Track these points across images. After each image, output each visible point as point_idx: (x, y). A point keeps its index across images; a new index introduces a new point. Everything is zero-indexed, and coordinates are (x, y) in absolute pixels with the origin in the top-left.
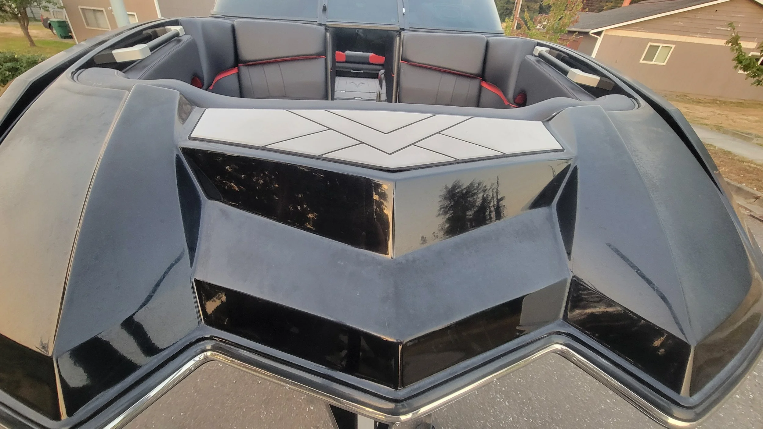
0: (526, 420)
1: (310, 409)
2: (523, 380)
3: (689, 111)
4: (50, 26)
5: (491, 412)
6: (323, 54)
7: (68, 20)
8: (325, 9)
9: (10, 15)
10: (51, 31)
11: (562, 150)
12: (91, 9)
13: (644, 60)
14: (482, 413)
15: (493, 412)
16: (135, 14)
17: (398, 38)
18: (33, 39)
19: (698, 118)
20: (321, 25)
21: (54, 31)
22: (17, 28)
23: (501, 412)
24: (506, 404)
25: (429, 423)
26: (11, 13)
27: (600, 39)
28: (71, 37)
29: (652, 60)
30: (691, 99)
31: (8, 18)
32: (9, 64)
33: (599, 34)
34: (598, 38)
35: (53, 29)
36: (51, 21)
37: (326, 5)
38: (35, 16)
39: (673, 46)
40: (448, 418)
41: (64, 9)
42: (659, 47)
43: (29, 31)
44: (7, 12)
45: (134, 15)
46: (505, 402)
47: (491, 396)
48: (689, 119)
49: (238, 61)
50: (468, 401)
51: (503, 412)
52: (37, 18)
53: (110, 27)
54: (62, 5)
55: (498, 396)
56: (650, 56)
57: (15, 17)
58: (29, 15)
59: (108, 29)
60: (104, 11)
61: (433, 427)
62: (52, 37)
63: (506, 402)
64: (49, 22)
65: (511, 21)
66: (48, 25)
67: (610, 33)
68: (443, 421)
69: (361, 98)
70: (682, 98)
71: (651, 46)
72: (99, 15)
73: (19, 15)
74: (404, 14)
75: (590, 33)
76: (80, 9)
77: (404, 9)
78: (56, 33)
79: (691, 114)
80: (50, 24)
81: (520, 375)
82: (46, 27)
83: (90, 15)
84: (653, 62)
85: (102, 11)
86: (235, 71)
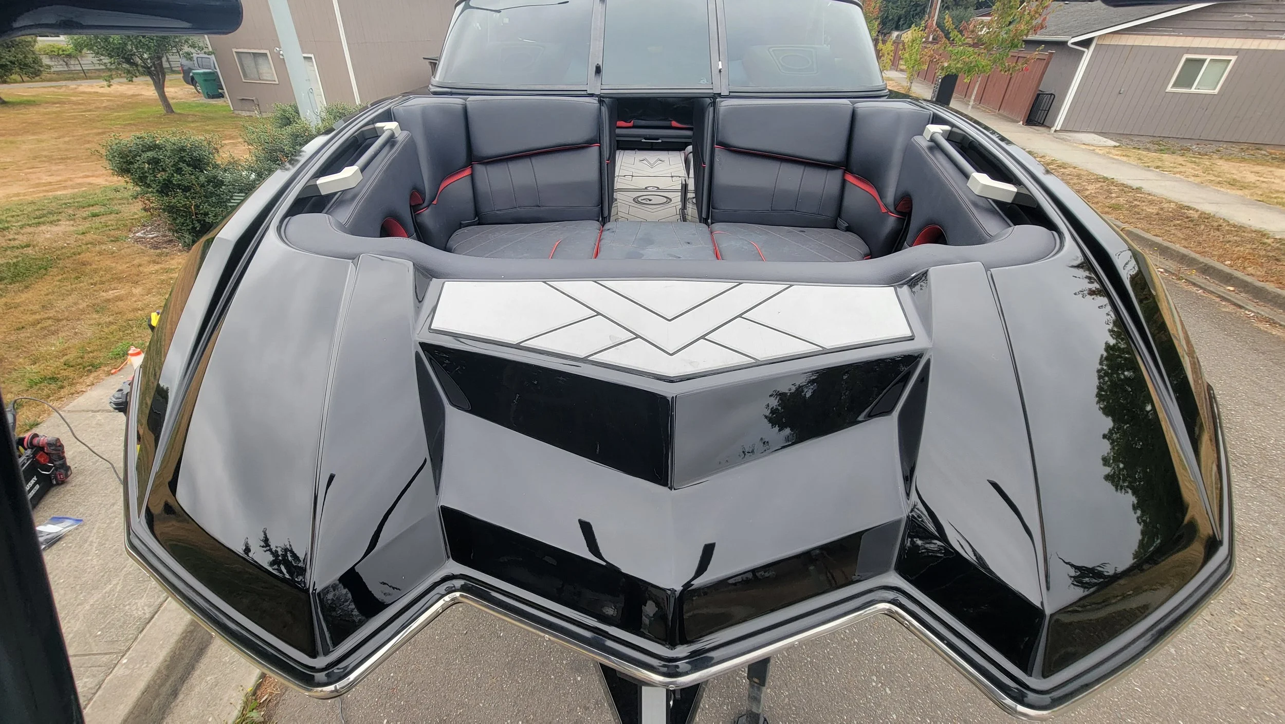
0: (919, 719)
1: (575, 679)
2: (918, 655)
3: (1262, 179)
4: (192, 81)
5: (861, 704)
6: (595, 140)
7: (218, 70)
8: (598, 70)
9: (140, 68)
10: (193, 87)
11: (911, 339)
12: (249, 53)
13: (1174, 85)
14: (846, 703)
15: (864, 704)
16: (312, 56)
17: (711, 109)
18: (171, 101)
19: (1277, 191)
20: (592, 95)
21: (198, 88)
22: (148, 85)
23: (878, 705)
24: (886, 692)
25: (757, 712)
26: (142, 66)
27: (1088, 54)
28: (221, 96)
29: (1190, 85)
30: (1271, 154)
31: (138, 74)
32: (150, 154)
33: (1087, 43)
34: (1084, 52)
35: (197, 84)
36: (194, 74)
37: (600, 64)
38: (173, 66)
39: (1233, 58)
40: (791, 708)
41: (213, 56)
42: (1204, 61)
43: (166, 89)
44: (137, 65)
45: (311, 58)
46: (885, 690)
47: (863, 677)
48: (1261, 195)
49: (473, 158)
50: (824, 683)
51: (880, 705)
52: (174, 69)
53: (276, 79)
54: (210, 49)
55: (874, 678)
56: (1186, 79)
57: (148, 72)
58: (166, 65)
59: (275, 81)
60: (269, 54)
61: (765, 720)
62: (195, 97)
63: (887, 690)
64: (191, 74)
65: (921, 29)
66: (190, 79)
67: (1107, 42)
68: (781, 712)
69: (658, 188)
70: (1252, 152)
71: (1188, 60)
72: (261, 60)
73: (153, 69)
74: (720, 71)
75: (1069, 44)
76: (234, 54)
77: (720, 63)
78: (200, 91)
79: (1264, 185)
80: (193, 78)
81: (913, 647)
82: (188, 83)
83: (249, 62)
84: (1193, 90)
85: (265, 55)
86: (468, 172)
